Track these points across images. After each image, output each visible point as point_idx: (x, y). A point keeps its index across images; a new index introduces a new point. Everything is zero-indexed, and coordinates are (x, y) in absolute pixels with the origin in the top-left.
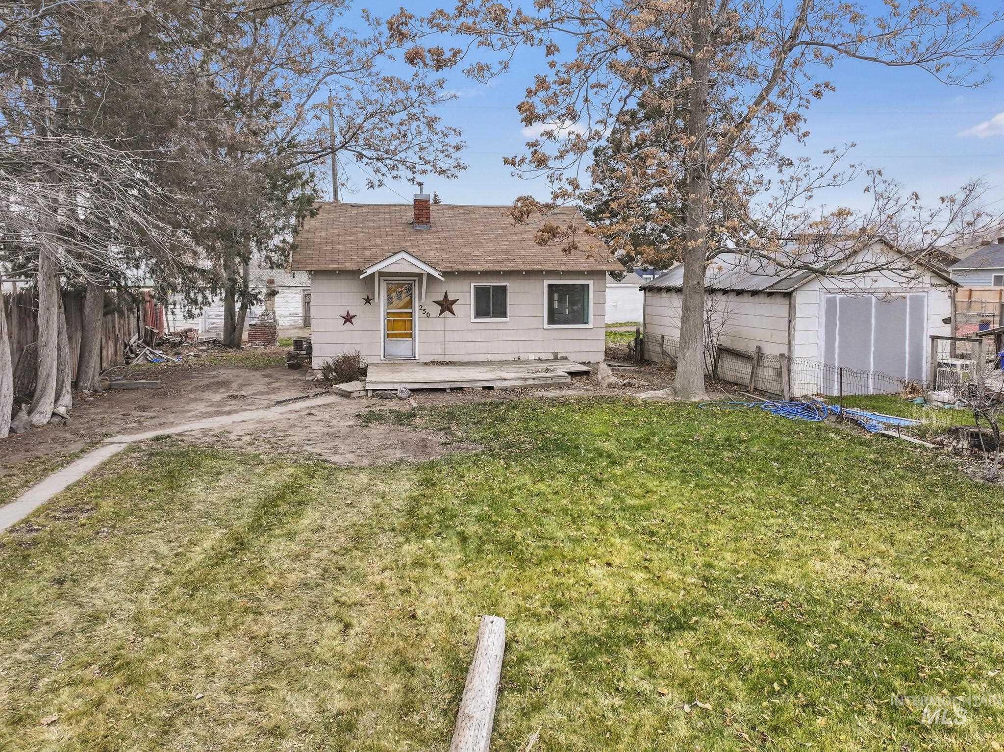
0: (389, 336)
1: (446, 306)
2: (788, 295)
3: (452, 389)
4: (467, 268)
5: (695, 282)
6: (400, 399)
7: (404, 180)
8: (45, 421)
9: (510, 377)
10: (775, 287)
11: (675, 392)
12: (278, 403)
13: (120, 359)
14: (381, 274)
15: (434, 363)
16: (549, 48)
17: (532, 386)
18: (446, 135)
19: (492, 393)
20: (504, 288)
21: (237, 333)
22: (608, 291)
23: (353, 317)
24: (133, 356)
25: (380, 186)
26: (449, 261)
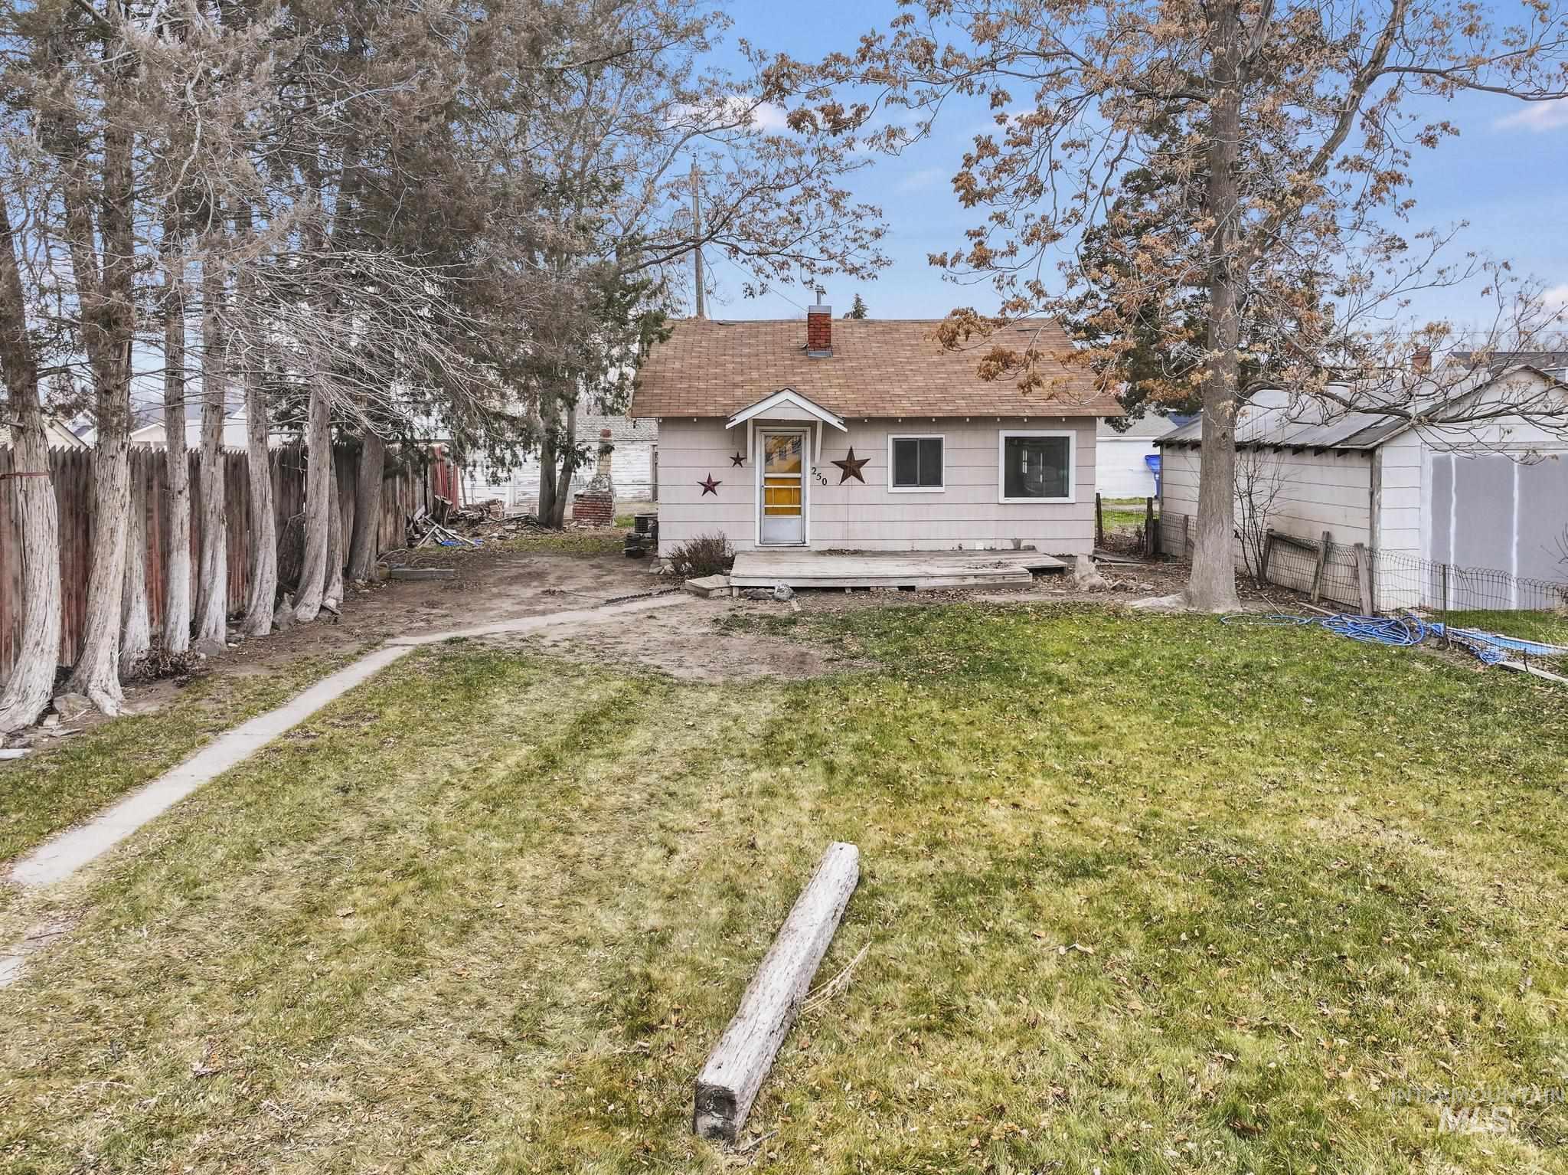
0: (767, 511)
1: (851, 468)
2: (1369, 453)
3: (854, 589)
4: (882, 414)
5: (1219, 434)
6: (778, 600)
7: (798, 283)
8: (312, 616)
9: (942, 573)
10: (1352, 441)
11: (1189, 599)
12: (609, 602)
13: (401, 540)
14: (757, 422)
15: (831, 552)
16: (995, 97)
17: (973, 587)
18: (859, 217)
19: (913, 595)
20: (937, 444)
21: (557, 507)
23: (717, 484)
24: (418, 536)
26: (855, 403)
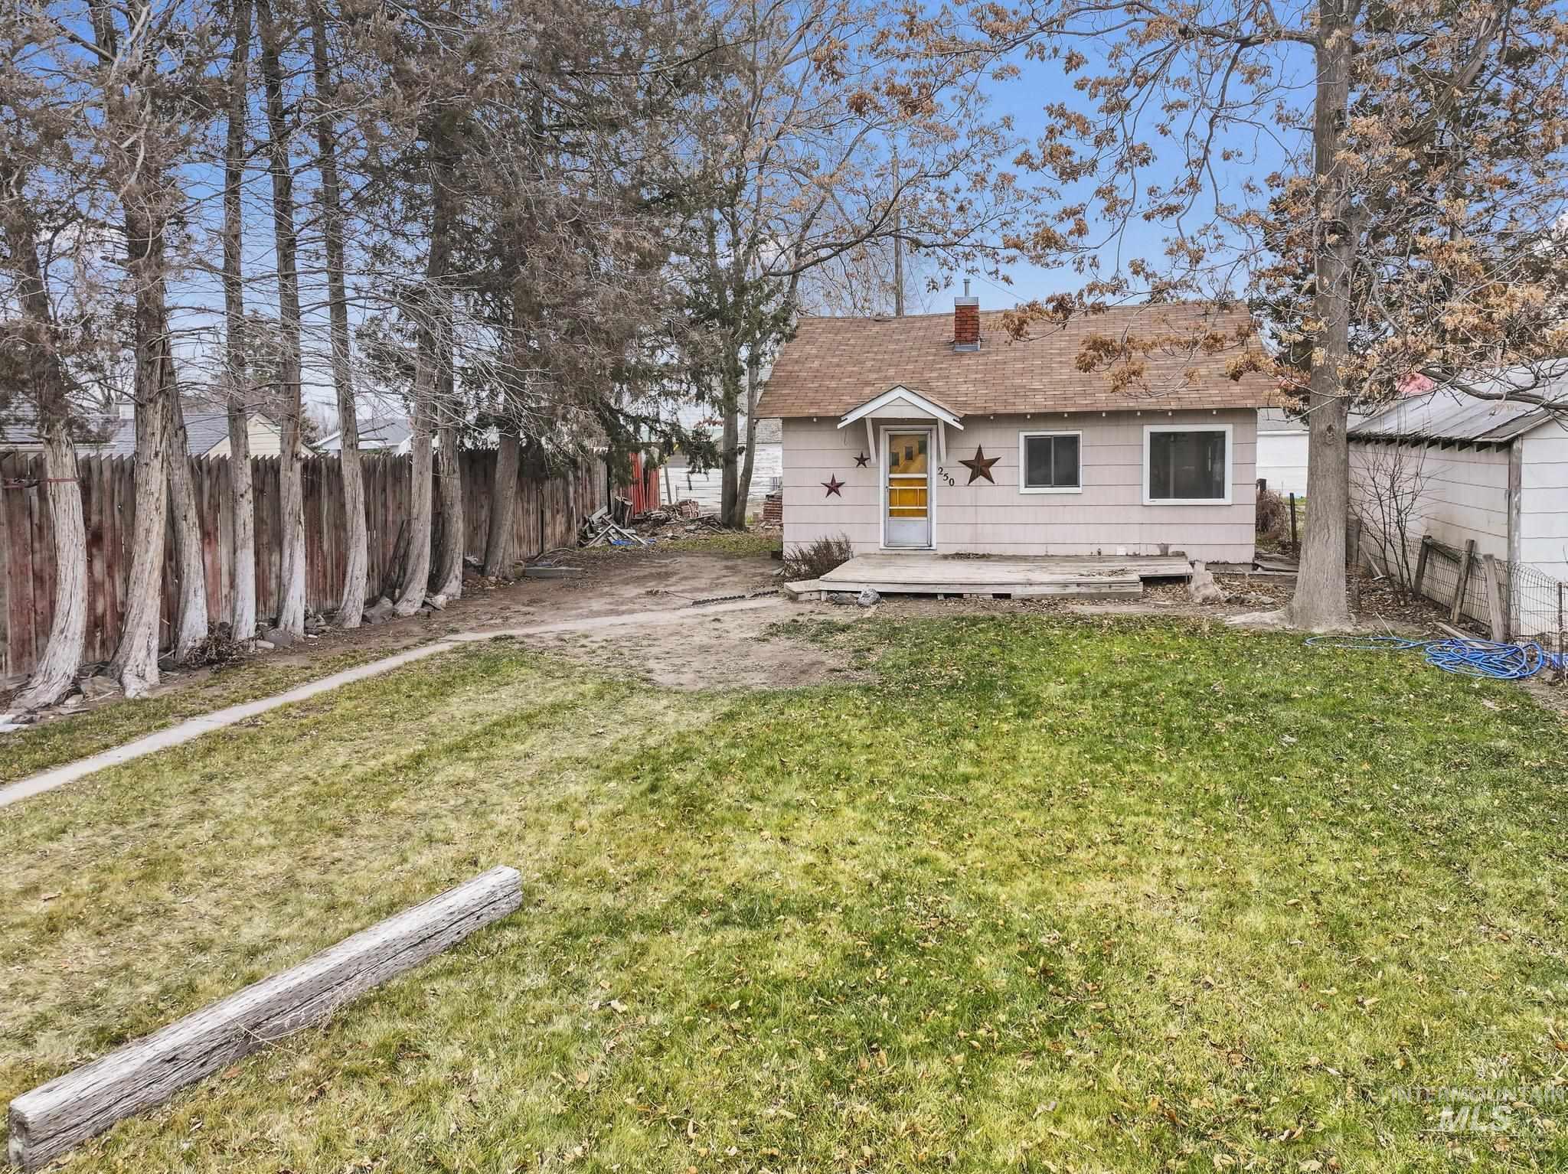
0: (892, 513)
1: (980, 468)
2: (1507, 446)
3: (947, 596)
4: (1010, 410)
5: (1324, 427)
6: (861, 605)
7: (983, 274)
8: (412, 611)
9: (1044, 580)
10: (1494, 434)
11: (1291, 616)
12: (696, 603)
13: (574, 537)
14: (877, 422)
15: (959, 556)
17: (1075, 597)
19: (1005, 604)
20: (1075, 440)
21: (738, 508)
22: (1261, 443)
23: (840, 485)
24: (591, 535)
25: (947, 285)
26: (981, 400)
